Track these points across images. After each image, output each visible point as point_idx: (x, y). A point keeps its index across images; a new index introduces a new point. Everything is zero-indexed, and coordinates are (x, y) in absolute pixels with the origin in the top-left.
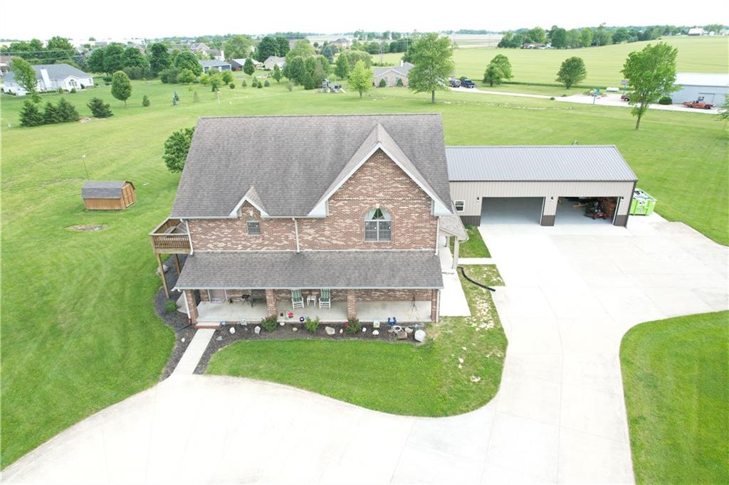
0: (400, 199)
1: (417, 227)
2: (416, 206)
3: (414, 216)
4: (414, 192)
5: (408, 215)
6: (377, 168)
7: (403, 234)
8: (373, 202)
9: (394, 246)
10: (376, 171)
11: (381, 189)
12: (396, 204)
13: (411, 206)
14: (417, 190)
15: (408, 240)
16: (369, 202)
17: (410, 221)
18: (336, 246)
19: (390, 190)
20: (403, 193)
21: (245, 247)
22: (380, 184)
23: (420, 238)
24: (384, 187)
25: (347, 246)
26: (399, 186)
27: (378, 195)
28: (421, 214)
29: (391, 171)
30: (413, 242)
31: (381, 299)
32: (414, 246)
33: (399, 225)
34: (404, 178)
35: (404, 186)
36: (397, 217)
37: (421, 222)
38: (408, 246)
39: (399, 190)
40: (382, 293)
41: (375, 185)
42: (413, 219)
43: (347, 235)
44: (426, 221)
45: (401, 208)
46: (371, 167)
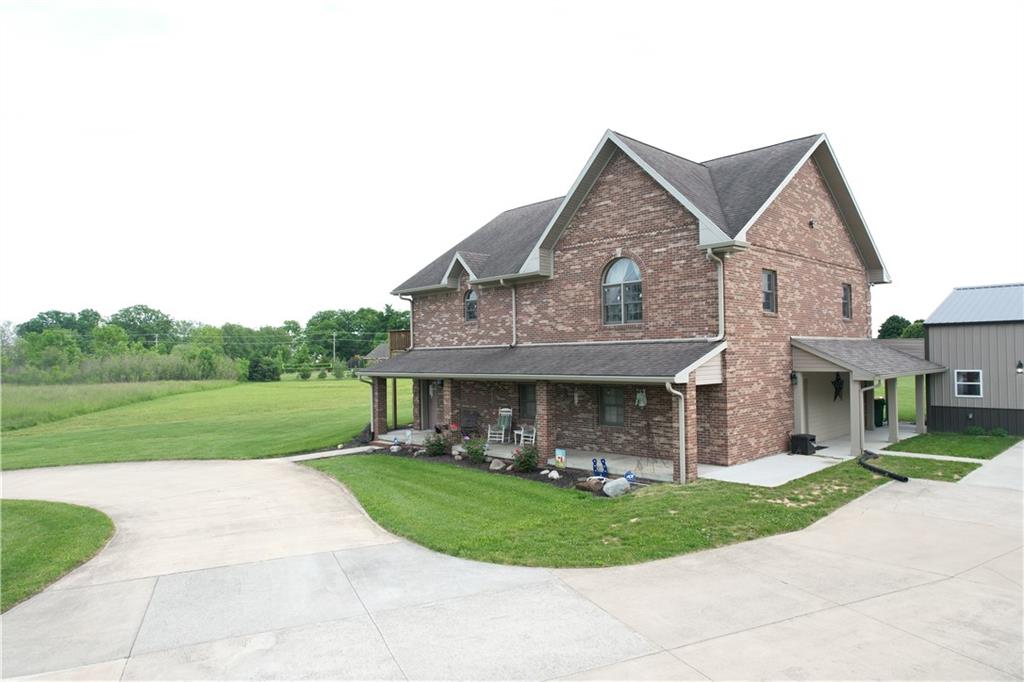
0: (654, 233)
1: (685, 289)
2: (679, 245)
3: (678, 264)
4: (677, 217)
5: (666, 266)
6: (617, 182)
7: (661, 307)
8: (613, 245)
9: (647, 333)
10: (616, 189)
11: (623, 220)
12: (647, 245)
13: (671, 245)
14: (680, 212)
15: (670, 318)
16: (607, 246)
17: (671, 277)
18: (562, 335)
19: (638, 219)
20: (657, 221)
21: (461, 341)
22: (622, 211)
23: (690, 312)
24: (630, 214)
25: (575, 336)
26: (651, 209)
27: (619, 232)
28: (689, 259)
29: (638, 183)
30: (678, 322)
31: (628, 450)
32: (680, 330)
33: (654, 287)
34: (658, 193)
35: (659, 208)
36: (650, 271)
37: (689, 277)
38: (670, 332)
39: (650, 217)
40: (629, 438)
41: (614, 215)
42: (675, 272)
43: (578, 312)
44: (700, 274)
45: (657, 251)
46: (610, 183)
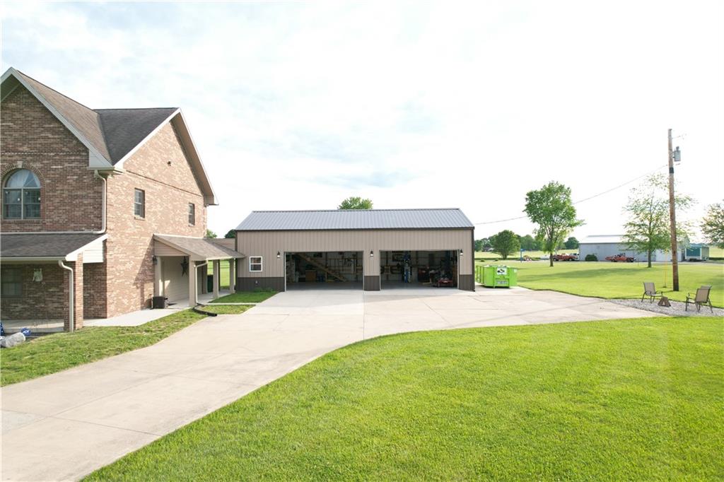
0: (52, 154)
1: (77, 197)
2: (73, 165)
3: (72, 179)
4: (71, 145)
5: (62, 178)
6: (20, 111)
7: (56, 208)
8: (14, 158)
9: (44, 226)
10: (18, 116)
11: (25, 140)
12: (46, 162)
13: (66, 165)
14: (75, 142)
15: (64, 217)
16: (9, 158)
17: (66, 187)
19: (39, 141)
20: (55, 146)
22: (24, 133)
23: (80, 213)
24: (30, 137)
26: (50, 136)
27: (21, 149)
28: (81, 176)
29: (38, 115)
30: (71, 220)
31: (25, 315)
32: (72, 225)
33: (51, 194)
34: (57, 125)
35: (56, 136)
36: (48, 181)
37: (81, 188)
38: (64, 226)
39: (49, 141)
40: (26, 306)
41: (16, 135)
42: (69, 184)
44: (89, 187)
45: (54, 167)
46: (13, 110)
